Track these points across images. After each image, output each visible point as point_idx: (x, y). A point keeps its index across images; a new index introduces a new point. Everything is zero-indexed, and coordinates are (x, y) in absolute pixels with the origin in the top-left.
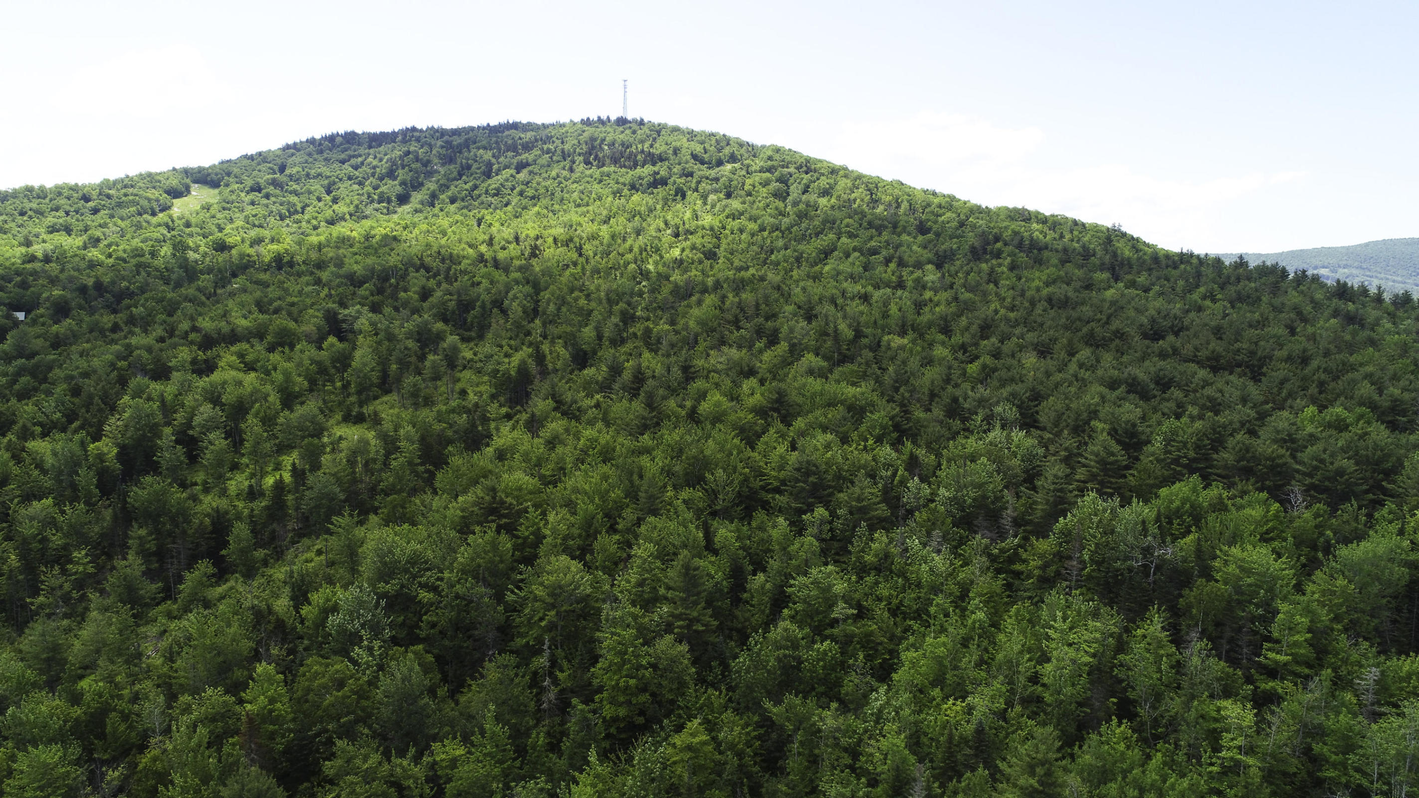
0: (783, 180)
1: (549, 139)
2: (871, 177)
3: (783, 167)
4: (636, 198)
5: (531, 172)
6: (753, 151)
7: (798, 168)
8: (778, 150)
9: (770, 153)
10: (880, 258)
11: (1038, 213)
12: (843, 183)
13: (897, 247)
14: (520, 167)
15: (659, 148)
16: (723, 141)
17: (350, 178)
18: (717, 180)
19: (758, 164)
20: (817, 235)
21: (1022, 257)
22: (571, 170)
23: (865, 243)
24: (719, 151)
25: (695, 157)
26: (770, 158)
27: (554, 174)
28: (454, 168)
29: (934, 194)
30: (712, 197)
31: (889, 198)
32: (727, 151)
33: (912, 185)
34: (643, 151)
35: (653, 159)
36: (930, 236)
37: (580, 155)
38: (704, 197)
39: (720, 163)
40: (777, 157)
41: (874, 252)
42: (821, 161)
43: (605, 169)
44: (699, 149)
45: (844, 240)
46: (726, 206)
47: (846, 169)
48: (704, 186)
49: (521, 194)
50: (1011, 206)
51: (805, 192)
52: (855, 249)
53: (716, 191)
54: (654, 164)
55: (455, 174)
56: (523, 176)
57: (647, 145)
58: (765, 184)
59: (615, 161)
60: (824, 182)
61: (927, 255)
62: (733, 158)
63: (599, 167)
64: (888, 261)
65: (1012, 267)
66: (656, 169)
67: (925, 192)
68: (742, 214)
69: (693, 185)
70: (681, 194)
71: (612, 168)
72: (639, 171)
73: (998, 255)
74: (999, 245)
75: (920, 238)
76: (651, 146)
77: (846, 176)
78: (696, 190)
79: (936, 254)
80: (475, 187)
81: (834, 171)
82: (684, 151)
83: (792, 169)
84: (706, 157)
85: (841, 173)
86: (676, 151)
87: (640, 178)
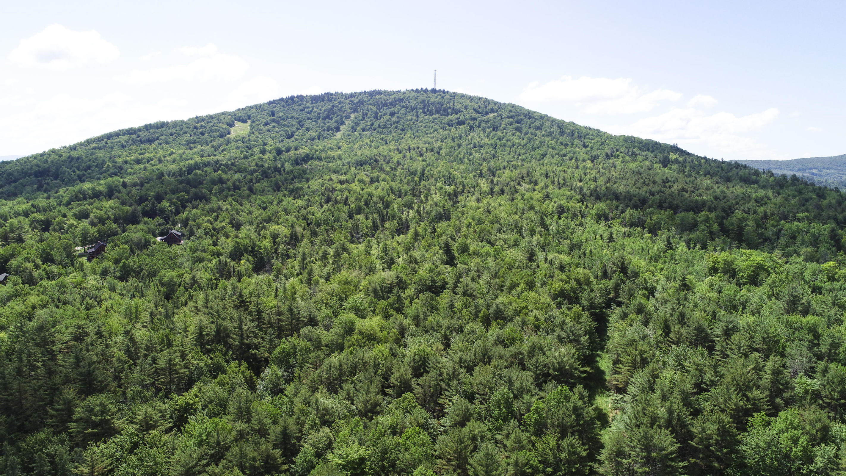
0: (518, 122)
1: (401, 100)
2: (559, 121)
3: (518, 115)
4: (453, 129)
5: (398, 117)
6: (501, 106)
7: (525, 116)
8: (513, 106)
9: (510, 108)
10: (567, 158)
11: (639, 138)
12: (547, 124)
13: (574, 153)
14: (392, 114)
15: (458, 106)
16: (487, 102)
18: (488, 122)
19: (505, 115)
20: (538, 148)
21: (627, 158)
22: (417, 116)
23: (560, 151)
24: (486, 107)
25: (475, 110)
26: (510, 111)
27: (409, 118)
28: (359, 115)
29: (590, 129)
30: (488, 130)
31: (569, 131)
32: (489, 107)
33: (580, 124)
34: (450, 108)
35: (457, 112)
36: (589, 149)
37: (420, 109)
38: (484, 130)
39: (487, 113)
40: (513, 110)
41: (565, 155)
42: (535, 112)
43: (434, 116)
44: (476, 106)
45: (550, 150)
46: (495, 135)
47: (547, 116)
48: (483, 125)
49: (396, 127)
50: (626, 135)
51: (530, 128)
52: (556, 154)
53: (489, 128)
54: (456, 114)
55: (361, 117)
56: (394, 119)
57: (451, 104)
58: (511, 124)
59: (438, 112)
60: (537, 123)
61: (586, 157)
62: (492, 111)
63: (431, 115)
64: (571, 159)
65: (623, 162)
66: (458, 116)
67: (585, 127)
68: (503, 138)
69: (477, 124)
70: (471, 128)
71: (437, 116)
72: (450, 117)
73: (617, 157)
74: (618, 153)
75: (584, 149)
76: (454, 104)
77: (547, 120)
78: (479, 126)
79: (592, 156)
80: (373, 124)
81: (542, 117)
82: (470, 107)
83: (522, 117)
84: (480, 110)
85: (545, 118)
86: (466, 107)
87: (451, 120)
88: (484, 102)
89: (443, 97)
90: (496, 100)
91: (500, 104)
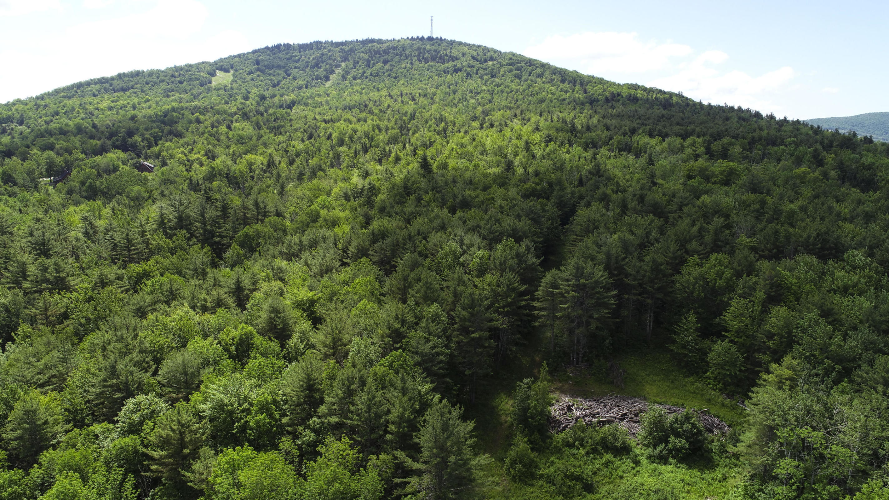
0: (518, 69)
1: (395, 48)
2: (561, 69)
3: (518, 63)
4: (449, 77)
5: (391, 65)
6: (501, 54)
7: (526, 63)
8: (514, 55)
9: (510, 56)
12: (548, 72)
14: (385, 62)
15: (455, 53)
16: (486, 50)
17: (296, 68)
18: (486, 69)
19: (505, 62)
20: (537, 94)
22: (412, 64)
24: (485, 55)
25: (473, 58)
26: (511, 59)
27: (403, 66)
28: (351, 64)
30: (485, 77)
32: (489, 54)
34: (446, 55)
35: (454, 59)
37: (414, 56)
38: (481, 77)
39: (486, 61)
40: (514, 58)
42: (536, 60)
43: (430, 63)
44: (475, 54)
45: (550, 96)
46: (493, 81)
47: (549, 64)
48: (481, 72)
49: (389, 75)
50: (630, 83)
51: (529, 75)
52: (555, 99)
53: (487, 74)
54: (453, 61)
55: (352, 66)
56: (387, 66)
57: (448, 52)
58: (510, 71)
59: (433, 59)
60: (538, 71)
62: (492, 59)
63: (426, 63)
66: (455, 63)
67: (588, 76)
69: (475, 72)
70: (469, 75)
71: (433, 63)
72: (446, 65)
75: (584, 95)
76: (451, 52)
77: (549, 68)
78: (477, 74)
80: (364, 72)
81: (543, 65)
82: (467, 55)
83: (523, 64)
84: (479, 58)
85: (547, 66)
86: (464, 55)
87: (448, 68)
88: (483, 50)
89: (439, 45)
90: (496, 48)
91: (501, 52)
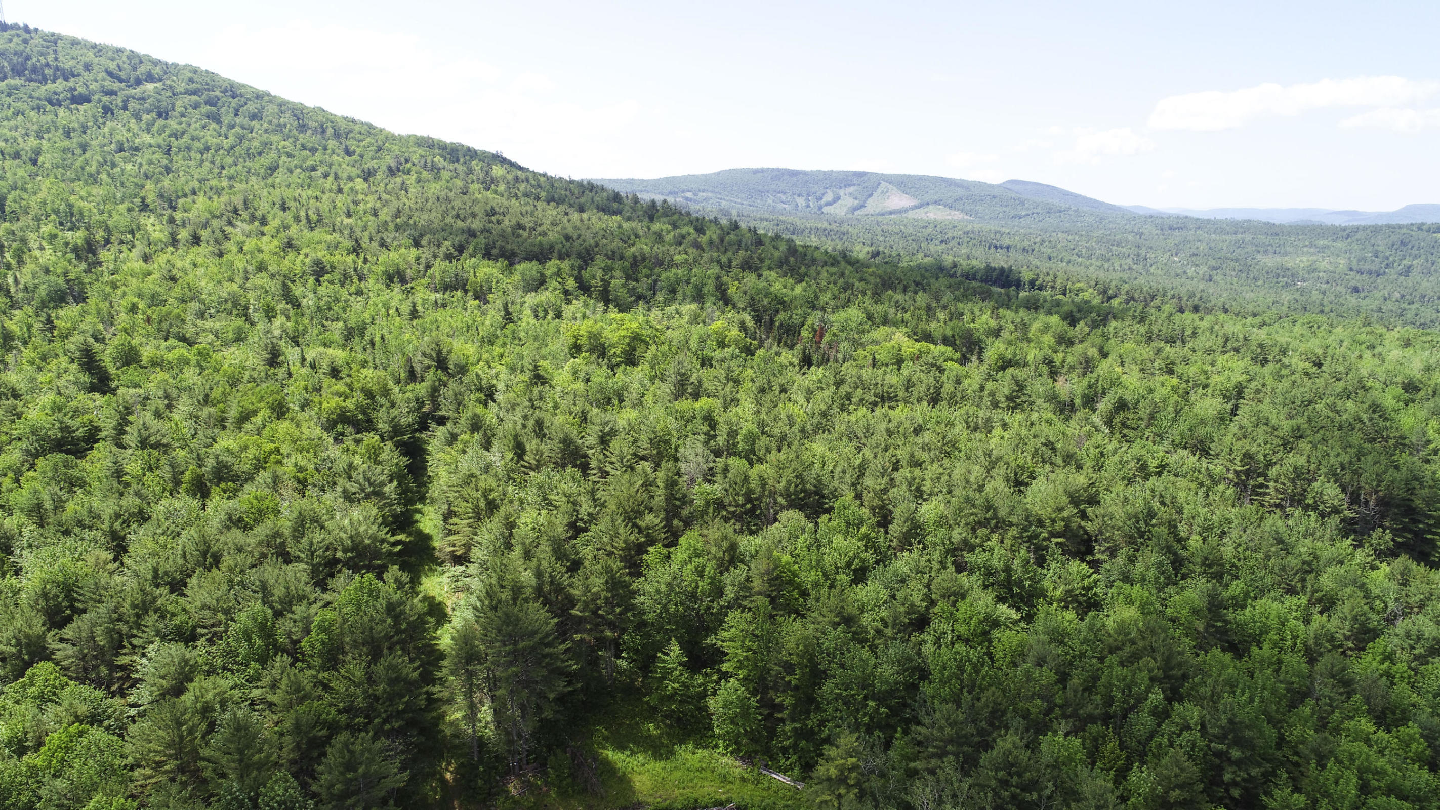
0: (211, 102)
2: (294, 104)
3: (208, 90)
4: (62, 112)
6: (169, 70)
7: (225, 91)
8: (195, 71)
9: (190, 75)
10: (319, 173)
11: (440, 141)
12: (271, 109)
13: (331, 165)
15: (67, 64)
16: (135, 59)
18: (143, 99)
19: (181, 87)
20: (260, 154)
21: (425, 174)
23: (304, 161)
24: (134, 68)
25: (110, 74)
26: (191, 80)
29: (354, 121)
30: (145, 117)
31: (315, 124)
32: (142, 69)
33: (333, 112)
34: (47, 65)
35: (67, 75)
36: (356, 157)
38: (137, 117)
39: (138, 82)
40: (196, 77)
41: (313, 169)
42: (244, 86)
43: (10, 81)
44: (112, 66)
45: (284, 158)
46: (165, 126)
47: (269, 94)
48: (132, 105)
50: (419, 134)
51: (236, 115)
52: (296, 167)
53: (149, 112)
54: (66, 79)
57: (50, 58)
58: (196, 106)
59: (18, 72)
60: (252, 107)
61: (355, 171)
62: (150, 78)
64: (326, 176)
65: (419, 181)
66: (71, 84)
67: (345, 119)
68: (183, 133)
69: (120, 104)
70: (107, 110)
71: (17, 81)
72: (50, 86)
73: (408, 172)
74: (409, 165)
75: (347, 158)
76: (56, 59)
77: (270, 101)
78: (125, 108)
79: (363, 171)
81: (259, 96)
82: (96, 68)
83: (218, 93)
84: (123, 75)
85: (266, 98)
86: (88, 67)
87: (55, 93)
88: (128, 57)
89: (25, 41)
90: (156, 55)
91: (166, 64)
